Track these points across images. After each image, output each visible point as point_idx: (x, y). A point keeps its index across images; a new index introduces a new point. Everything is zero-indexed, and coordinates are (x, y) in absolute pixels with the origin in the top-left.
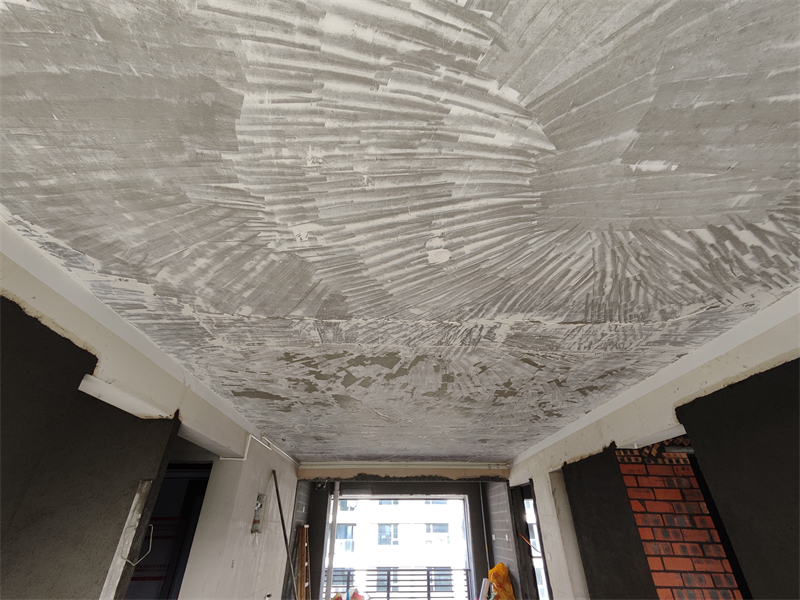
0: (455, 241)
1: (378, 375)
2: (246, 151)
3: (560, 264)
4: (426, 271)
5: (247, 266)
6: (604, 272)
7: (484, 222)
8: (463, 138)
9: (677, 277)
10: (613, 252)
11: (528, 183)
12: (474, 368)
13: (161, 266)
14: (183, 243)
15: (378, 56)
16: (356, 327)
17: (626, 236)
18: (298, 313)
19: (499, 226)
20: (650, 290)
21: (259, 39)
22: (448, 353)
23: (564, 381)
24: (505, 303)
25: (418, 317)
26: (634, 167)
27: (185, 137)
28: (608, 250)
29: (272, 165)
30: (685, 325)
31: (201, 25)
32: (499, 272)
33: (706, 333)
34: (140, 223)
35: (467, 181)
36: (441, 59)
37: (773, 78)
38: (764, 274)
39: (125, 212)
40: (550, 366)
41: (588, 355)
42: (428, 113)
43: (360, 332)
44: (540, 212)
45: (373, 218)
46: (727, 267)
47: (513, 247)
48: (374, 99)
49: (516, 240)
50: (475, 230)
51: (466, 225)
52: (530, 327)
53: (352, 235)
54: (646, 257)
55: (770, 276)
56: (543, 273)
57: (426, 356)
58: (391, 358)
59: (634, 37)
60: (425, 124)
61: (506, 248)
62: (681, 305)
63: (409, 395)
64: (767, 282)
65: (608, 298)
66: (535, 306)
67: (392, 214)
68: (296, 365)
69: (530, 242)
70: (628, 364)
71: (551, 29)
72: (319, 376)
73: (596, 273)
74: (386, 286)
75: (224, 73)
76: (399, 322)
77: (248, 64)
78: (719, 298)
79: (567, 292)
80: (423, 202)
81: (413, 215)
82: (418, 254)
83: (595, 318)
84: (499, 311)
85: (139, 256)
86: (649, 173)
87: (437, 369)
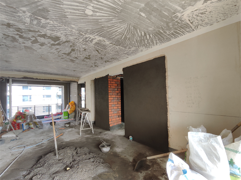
0: (96, 10)
1: (48, 43)
3: (117, 28)
4: (83, 15)
6: (124, 34)
7: (106, 9)
10: (128, 30)
11: (120, 4)
12: (82, 49)
16: (48, 23)
17: (132, 27)
19: (109, 12)
20: (130, 42)
22: (77, 42)
23: (103, 58)
24: (99, 33)
25: (73, 28)
26: (140, 13)
28: (127, 29)
30: (131, 51)
32: (102, 24)
33: (133, 54)
40: (102, 53)
41: (111, 53)
43: (49, 26)
44: (119, 13)
46: (143, 41)
47: (109, 19)
49: (111, 17)
50: (102, 10)
51: (101, 7)
52: (102, 42)
54: (132, 34)
55: (147, 46)
56: (112, 29)
57: (69, 41)
58: (57, 38)
61: (107, 19)
62: (133, 47)
63: (57, 52)
65: (122, 40)
66: (106, 37)
69: (113, 20)
70: (118, 57)
73: (122, 34)
76: (66, 28)
83: (117, 44)
84: (97, 35)
86: (141, 16)
87: (71, 46)
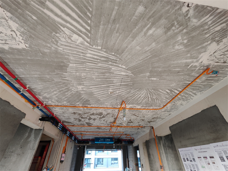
0: (115, 90)
2: (69, 73)
3: (139, 95)
4: (109, 96)
5: (66, 93)
6: (148, 97)
7: (121, 87)
8: (115, 73)
9: (165, 98)
11: (129, 81)
12: (121, 116)
13: (45, 93)
14: (52, 88)
15: (98, 60)
18: (78, 103)
20: (159, 101)
21: (74, 56)
22: (115, 113)
23: (144, 120)
25: (107, 105)
26: (150, 79)
27: (56, 70)
28: (148, 93)
29: (75, 76)
31: (62, 54)
32: (125, 96)
33: (174, 109)
34: (42, 84)
35: (116, 80)
36: (109, 61)
37: (172, 67)
38: (182, 98)
39: (39, 82)
40: (140, 116)
41: (148, 114)
42: (108, 69)
44: (132, 86)
45: (96, 85)
47: (128, 92)
48: (97, 66)
50: (119, 88)
51: (117, 88)
53: (91, 88)
54: (157, 94)
55: (184, 99)
56: (135, 97)
57: (109, 113)
58: (101, 114)
59: (145, 60)
60: (107, 70)
61: (126, 92)
63: (106, 122)
64: (184, 100)
65: (150, 102)
66: (134, 103)
67: (100, 85)
68: (76, 115)
69: (131, 91)
70: (158, 116)
71: (130, 58)
72: (82, 118)
74: (99, 98)
75: (66, 61)
76: (103, 106)
77: (71, 60)
78: (175, 103)
79: (141, 101)
80: (107, 83)
81: (105, 85)
82: (107, 92)
83: (148, 106)
85: (40, 91)
87: (112, 116)
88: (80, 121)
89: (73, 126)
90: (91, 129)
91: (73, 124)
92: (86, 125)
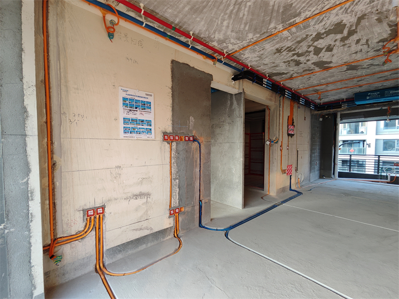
13: (215, 32)
14: (217, 19)
18: (272, 25)
34: (201, 19)
39: (196, 18)
68: (284, 53)
72: (299, 55)
88: (298, 63)
89: (291, 78)
90: (333, 76)
91: (289, 75)
92: (317, 69)
